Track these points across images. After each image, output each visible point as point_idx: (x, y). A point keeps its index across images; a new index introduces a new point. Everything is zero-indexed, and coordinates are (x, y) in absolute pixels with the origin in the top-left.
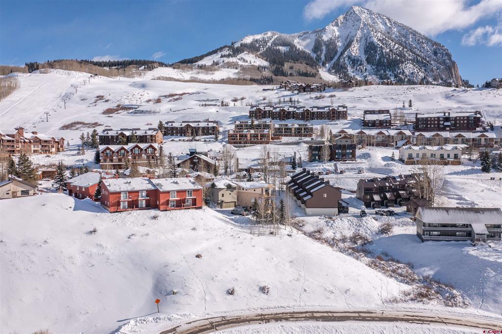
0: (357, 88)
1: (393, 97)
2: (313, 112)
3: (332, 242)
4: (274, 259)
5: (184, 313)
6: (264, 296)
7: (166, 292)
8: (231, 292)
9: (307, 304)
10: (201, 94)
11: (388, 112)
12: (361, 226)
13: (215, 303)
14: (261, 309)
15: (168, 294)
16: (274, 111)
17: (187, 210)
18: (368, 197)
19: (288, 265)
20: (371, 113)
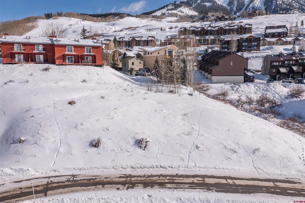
0: (260, 17)
1: (288, 20)
2: (225, 29)
3: (237, 103)
4: (165, 111)
5: (21, 167)
6: (139, 151)
7: (13, 140)
8: (95, 144)
9: (197, 165)
10: (149, 26)
11: (284, 27)
12: (269, 91)
13: (70, 156)
14: (132, 168)
15: (14, 142)
16: (196, 30)
17: (84, 66)
18: (274, 70)
19: (180, 118)
20: (271, 29)
